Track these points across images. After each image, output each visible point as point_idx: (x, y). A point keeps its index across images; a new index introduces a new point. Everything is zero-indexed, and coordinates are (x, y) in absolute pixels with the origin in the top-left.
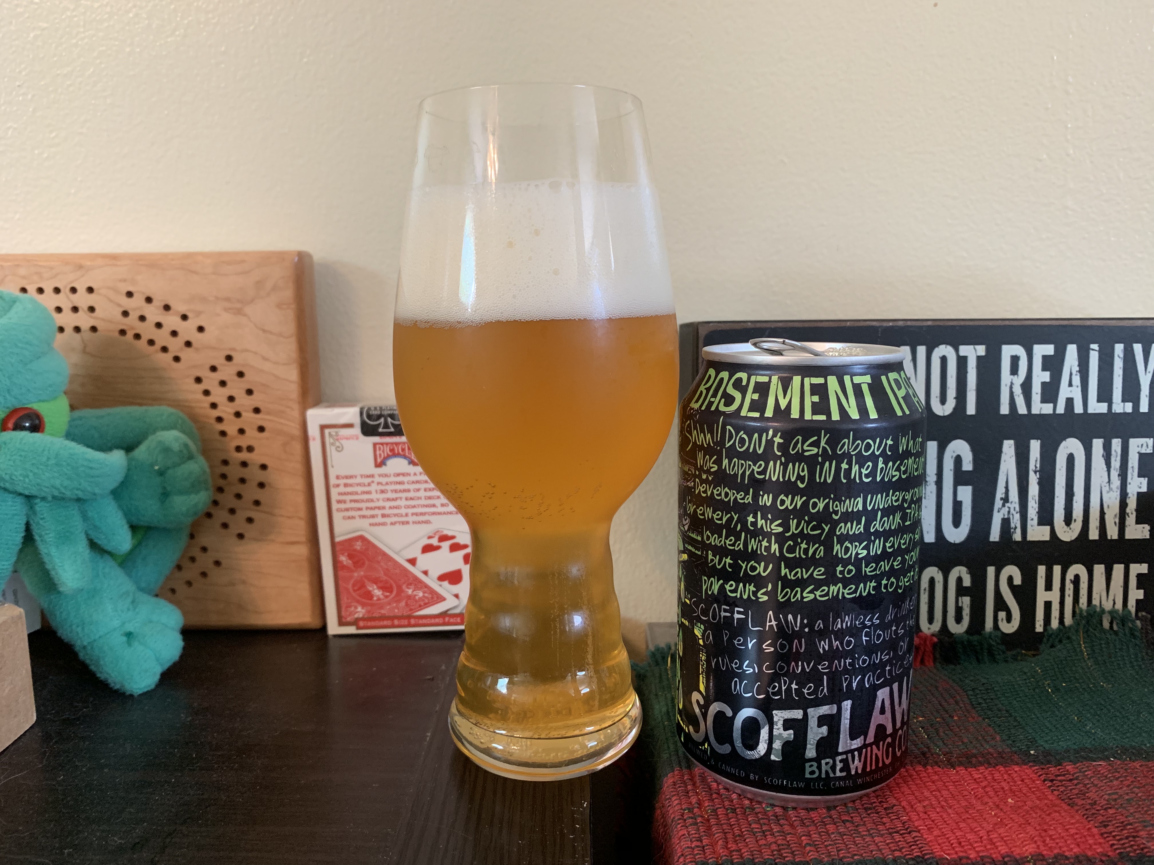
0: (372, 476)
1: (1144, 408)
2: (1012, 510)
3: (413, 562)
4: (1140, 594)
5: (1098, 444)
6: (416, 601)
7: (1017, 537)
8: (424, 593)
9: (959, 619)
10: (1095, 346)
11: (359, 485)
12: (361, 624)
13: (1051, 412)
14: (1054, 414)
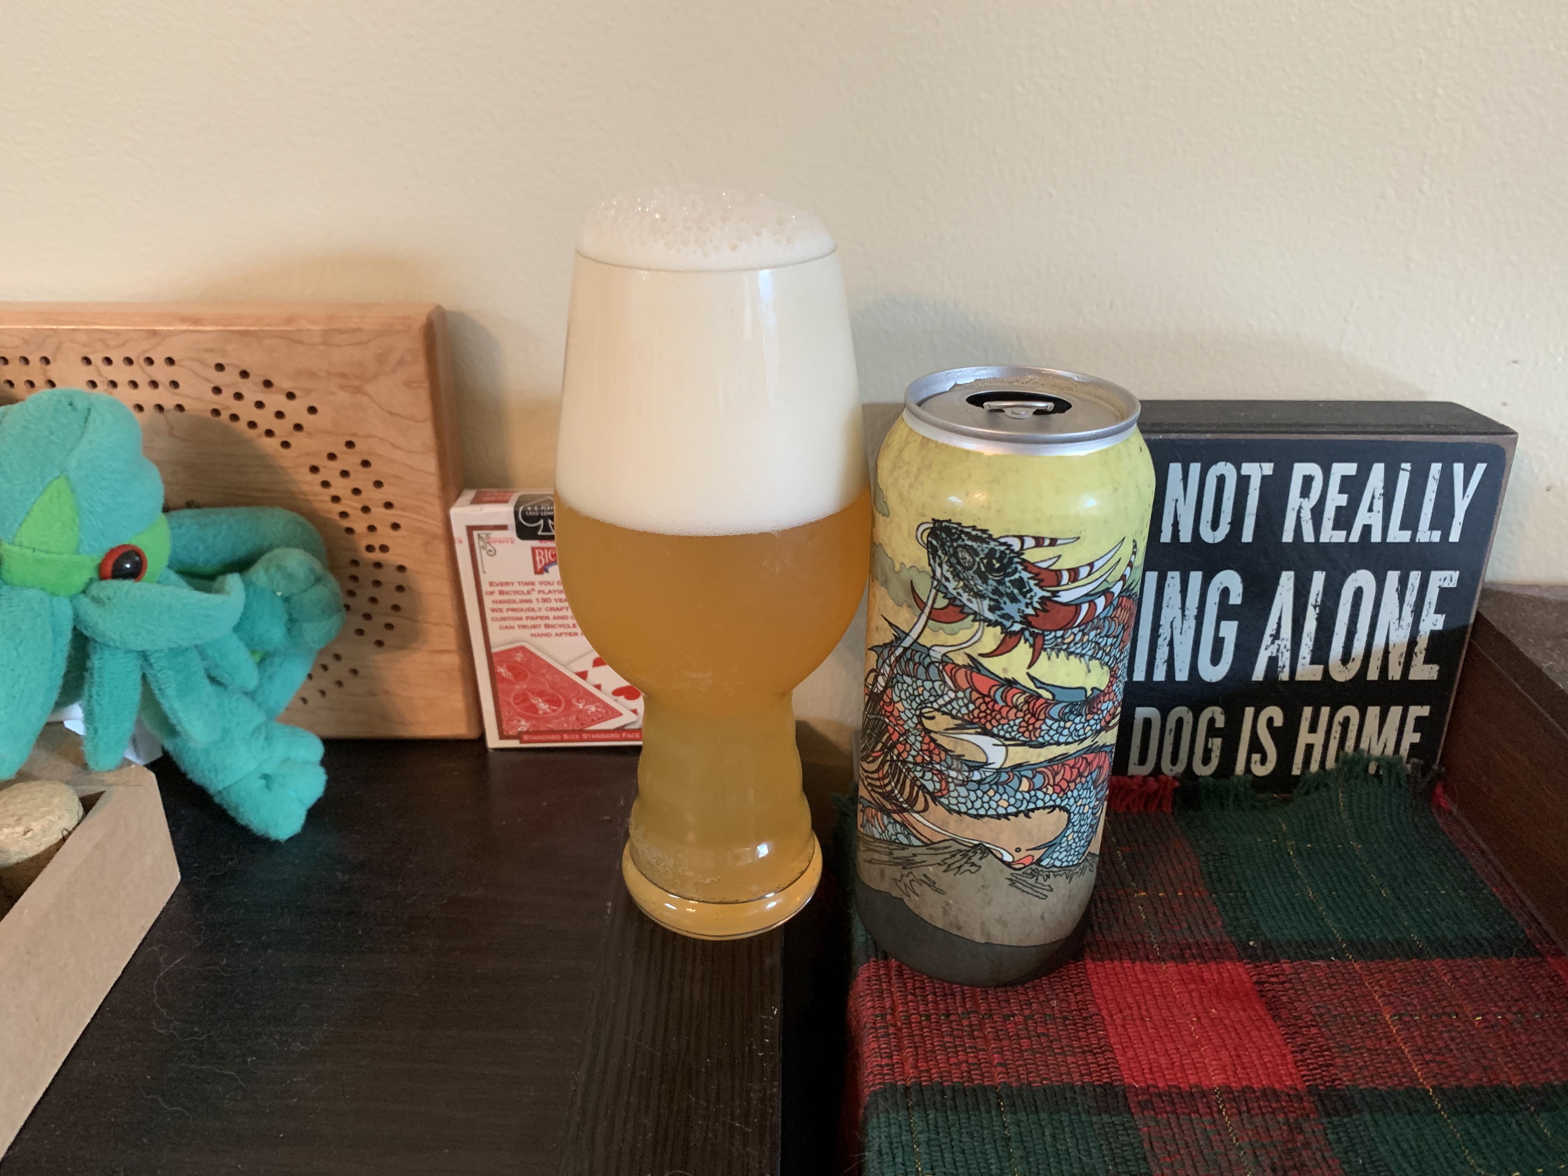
0: (533, 583)
1: (1455, 536)
2: (1282, 648)
3: (583, 675)
4: (1416, 738)
5: (1393, 577)
6: (588, 716)
7: (1285, 676)
8: (597, 707)
9: (1206, 760)
10: (1407, 466)
11: (516, 592)
12: (526, 737)
13: (1343, 541)
14: (1347, 545)
